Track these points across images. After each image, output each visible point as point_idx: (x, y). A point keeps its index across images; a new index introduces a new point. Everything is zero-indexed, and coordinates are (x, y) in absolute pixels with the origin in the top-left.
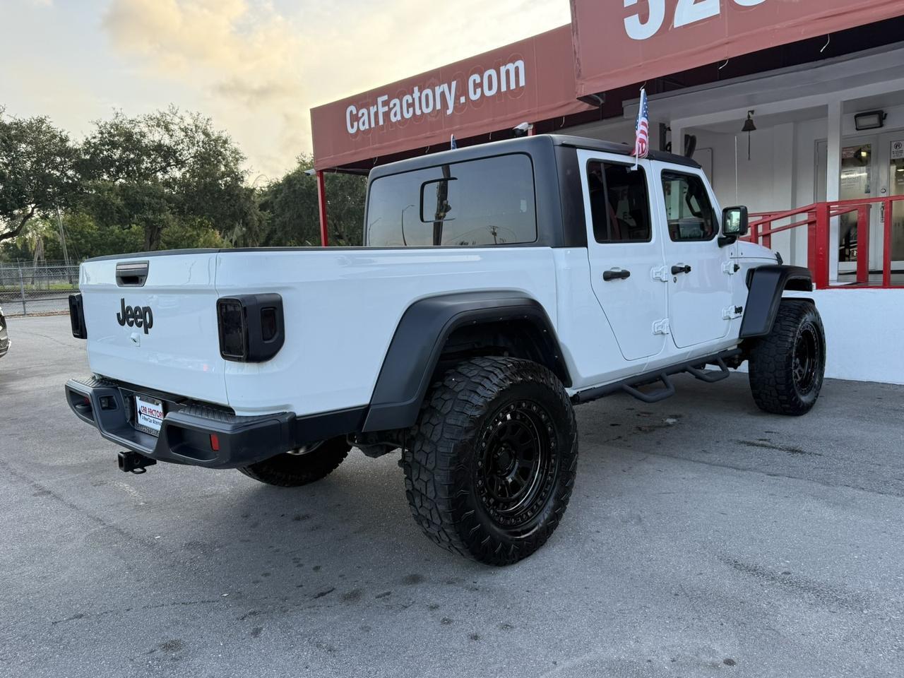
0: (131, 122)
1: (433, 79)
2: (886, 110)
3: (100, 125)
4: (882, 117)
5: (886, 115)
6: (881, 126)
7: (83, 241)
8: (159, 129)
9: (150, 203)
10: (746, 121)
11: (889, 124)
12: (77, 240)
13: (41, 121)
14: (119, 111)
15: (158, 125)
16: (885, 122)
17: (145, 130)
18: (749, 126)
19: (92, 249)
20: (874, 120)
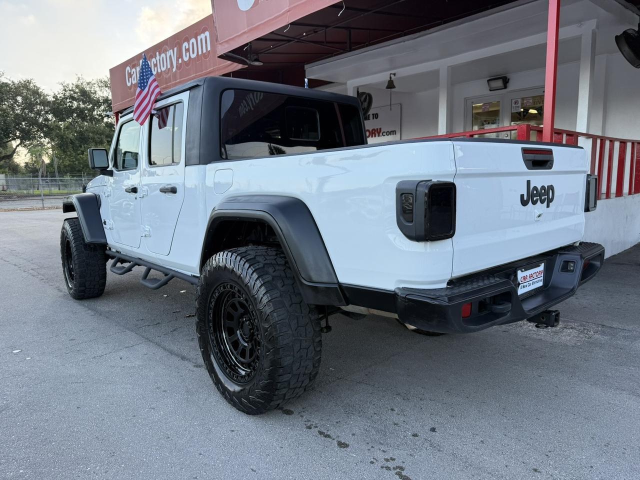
0: (88, 84)
1: (165, 46)
2: (508, 76)
3: (64, 85)
4: (506, 81)
5: (509, 79)
6: (505, 87)
7: (77, 162)
8: (107, 89)
9: (94, 138)
10: (389, 81)
11: (511, 86)
12: (73, 161)
13: (29, 82)
14: (80, 77)
15: (106, 87)
16: (508, 85)
17: (97, 89)
18: (391, 85)
19: (83, 168)
20: (499, 83)
